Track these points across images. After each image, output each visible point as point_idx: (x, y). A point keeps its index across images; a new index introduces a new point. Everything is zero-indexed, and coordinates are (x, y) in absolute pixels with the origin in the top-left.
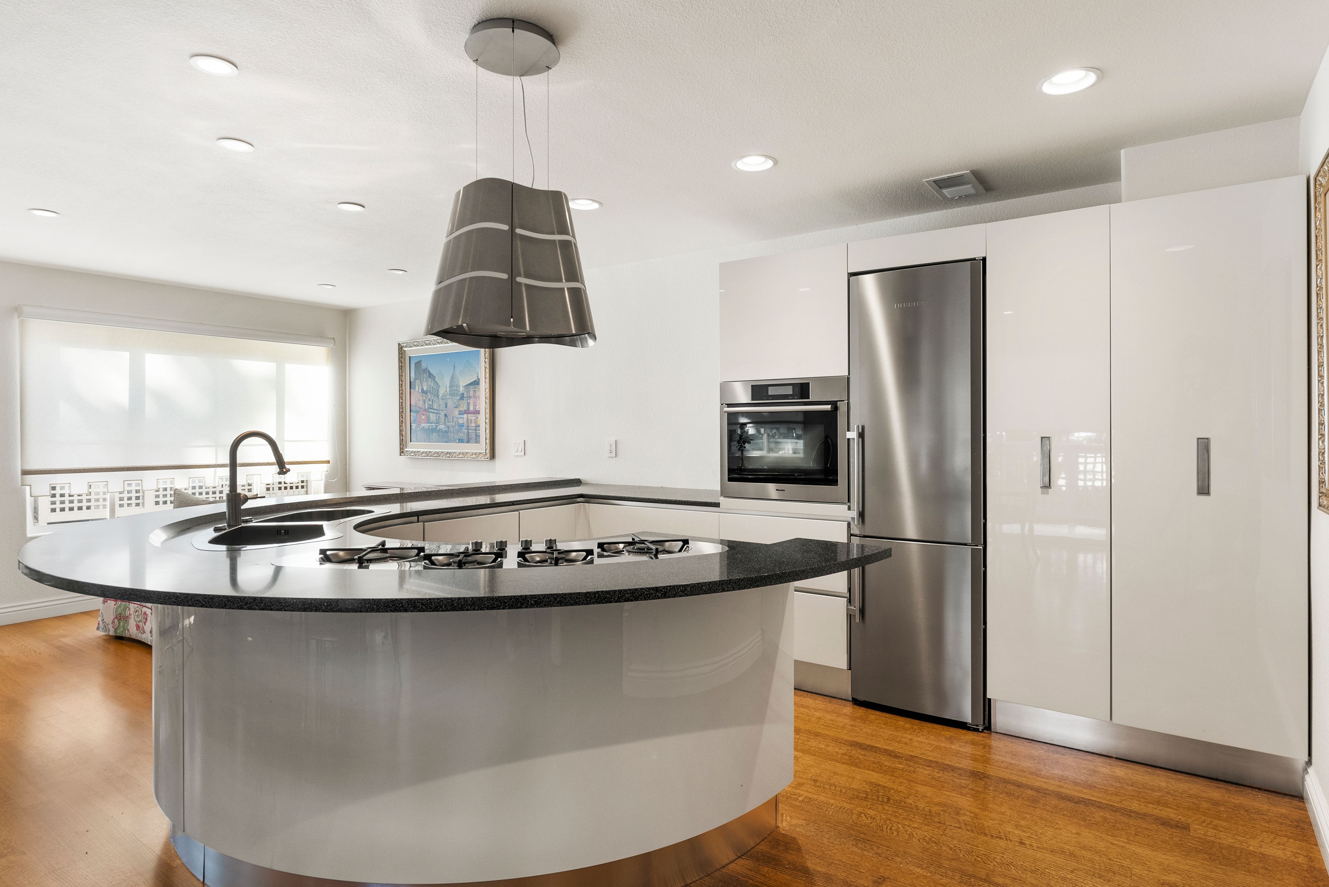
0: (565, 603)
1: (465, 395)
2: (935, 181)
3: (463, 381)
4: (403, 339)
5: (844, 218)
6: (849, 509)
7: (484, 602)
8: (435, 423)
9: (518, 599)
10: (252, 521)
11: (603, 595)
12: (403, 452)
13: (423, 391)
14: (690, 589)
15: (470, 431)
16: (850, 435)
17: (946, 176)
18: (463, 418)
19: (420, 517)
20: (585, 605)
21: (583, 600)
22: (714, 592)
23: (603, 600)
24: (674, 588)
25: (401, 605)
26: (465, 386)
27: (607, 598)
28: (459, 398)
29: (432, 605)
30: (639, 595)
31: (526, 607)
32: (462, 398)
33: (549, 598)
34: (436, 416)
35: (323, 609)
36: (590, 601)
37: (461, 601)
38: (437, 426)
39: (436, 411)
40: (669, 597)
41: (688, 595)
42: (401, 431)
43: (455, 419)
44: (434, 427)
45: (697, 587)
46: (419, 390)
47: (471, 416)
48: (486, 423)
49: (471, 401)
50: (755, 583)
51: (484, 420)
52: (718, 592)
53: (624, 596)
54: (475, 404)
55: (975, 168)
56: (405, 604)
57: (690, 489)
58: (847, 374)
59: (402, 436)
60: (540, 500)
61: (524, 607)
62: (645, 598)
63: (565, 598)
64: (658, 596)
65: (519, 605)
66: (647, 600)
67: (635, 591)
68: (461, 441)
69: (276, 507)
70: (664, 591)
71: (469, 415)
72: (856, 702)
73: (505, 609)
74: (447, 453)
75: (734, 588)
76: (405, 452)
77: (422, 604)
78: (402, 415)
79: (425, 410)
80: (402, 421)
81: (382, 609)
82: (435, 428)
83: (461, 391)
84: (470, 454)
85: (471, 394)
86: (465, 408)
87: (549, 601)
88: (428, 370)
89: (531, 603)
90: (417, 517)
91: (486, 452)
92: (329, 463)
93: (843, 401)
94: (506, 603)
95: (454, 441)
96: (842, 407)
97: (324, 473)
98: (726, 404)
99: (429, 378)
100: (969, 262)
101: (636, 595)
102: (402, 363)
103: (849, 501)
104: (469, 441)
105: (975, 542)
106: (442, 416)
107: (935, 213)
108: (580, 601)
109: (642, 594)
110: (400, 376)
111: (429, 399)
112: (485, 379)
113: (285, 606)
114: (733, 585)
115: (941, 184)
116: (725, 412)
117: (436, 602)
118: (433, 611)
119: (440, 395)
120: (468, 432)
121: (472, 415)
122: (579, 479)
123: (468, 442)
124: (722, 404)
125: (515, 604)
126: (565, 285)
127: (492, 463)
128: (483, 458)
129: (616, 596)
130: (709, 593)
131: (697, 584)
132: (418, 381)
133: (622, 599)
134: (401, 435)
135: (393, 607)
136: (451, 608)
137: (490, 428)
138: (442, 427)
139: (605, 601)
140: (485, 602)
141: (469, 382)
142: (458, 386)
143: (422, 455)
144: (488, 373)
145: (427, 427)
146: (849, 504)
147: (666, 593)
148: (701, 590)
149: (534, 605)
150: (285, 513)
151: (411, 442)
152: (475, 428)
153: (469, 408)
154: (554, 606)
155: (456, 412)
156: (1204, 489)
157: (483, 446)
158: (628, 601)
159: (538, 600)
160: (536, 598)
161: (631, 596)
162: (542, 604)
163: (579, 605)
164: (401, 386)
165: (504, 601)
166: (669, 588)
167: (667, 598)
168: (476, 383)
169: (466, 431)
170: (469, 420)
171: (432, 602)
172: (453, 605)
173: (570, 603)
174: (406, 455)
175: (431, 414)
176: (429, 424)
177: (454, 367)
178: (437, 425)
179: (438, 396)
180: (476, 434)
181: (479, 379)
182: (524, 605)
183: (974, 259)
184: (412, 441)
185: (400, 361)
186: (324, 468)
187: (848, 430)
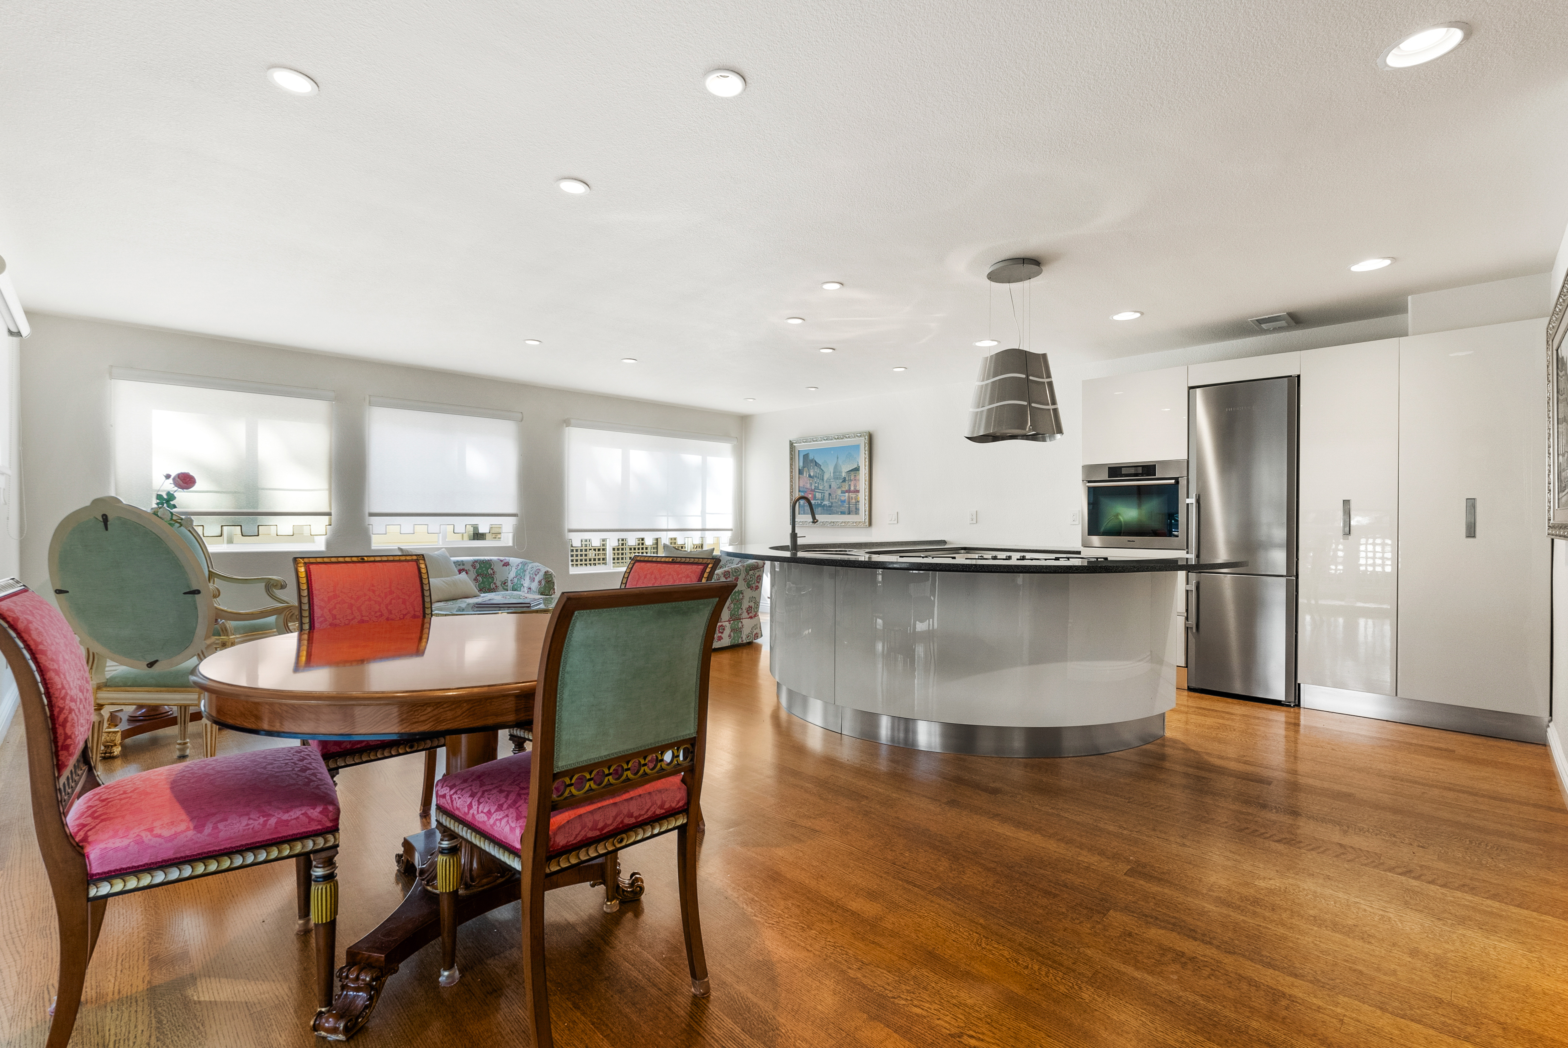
1: (847, 479)
2: (1257, 320)
3: (845, 469)
4: (793, 437)
6: (1188, 553)
8: (820, 500)
13: (810, 476)
15: (852, 506)
16: (1188, 501)
17: (1267, 317)
18: (845, 496)
26: (847, 472)
28: (841, 481)
32: (844, 480)
34: (822, 495)
38: (822, 503)
39: (821, 491)
43: (838, 497)
46: (807, 475)
47: (852, 495)
48: (865, 499)
49: (852, 483)
51: (864, 497)
54: (855, 485)
55: (1291, 310)
58: (1187, 459)
68: (843, 513)
71: (850, 493)
72: (1190, 689)
74: (831, 522)
78: (792, 494)
79: (812, 490)
82: (820, 504)
83: (843, 476)
84: (852, 522)
85: (852, 478)
86: (847, 489)
88: (815, 460)
91: (865, 521)
92: (731, 530)
93: (1184, 477)
95: (837, 513)
96: (1183, 482)
97: (730, 536)
98: (1088, 481)
99: (815, 467)
100: (1286, 379)
103: (1187, 548)
104: (851, 513)
105: (1289, 574)
106: (827, 495)
107: (1251, 338)
110: (791, 465)
111: (816, 481)
112: (865, 466)
115: (1260, 322)
116: (1088, 486)
119: (825, 479)
120: (849, 507)
123: (849, 514)
124: (1085, 481)
127: (870, 528)
128: (864, 526)
132: (806, 469)
137: (868, 502)
138: (826, 503)
141: (850, 469)
142: (841, 472)
143: (809, 524)
144: (867, 462)
146: (1187, 550)
152: (854, 503)
153: (851, 489)
155: (839, 492)
156: (1471, 532)
157: (863, 515)
164: (791, 472)
168: (857, 469)
169: (848, 505)
170: (851, 497)
175: (817, 494)
177: (838, 458)
178: (822, 501)
179: (823, 480)
180: (856, 508)
181: (859, 466)
183: (1291, 376)
185: (791, 454)
186: (729, 534)
187: (1188, 497)
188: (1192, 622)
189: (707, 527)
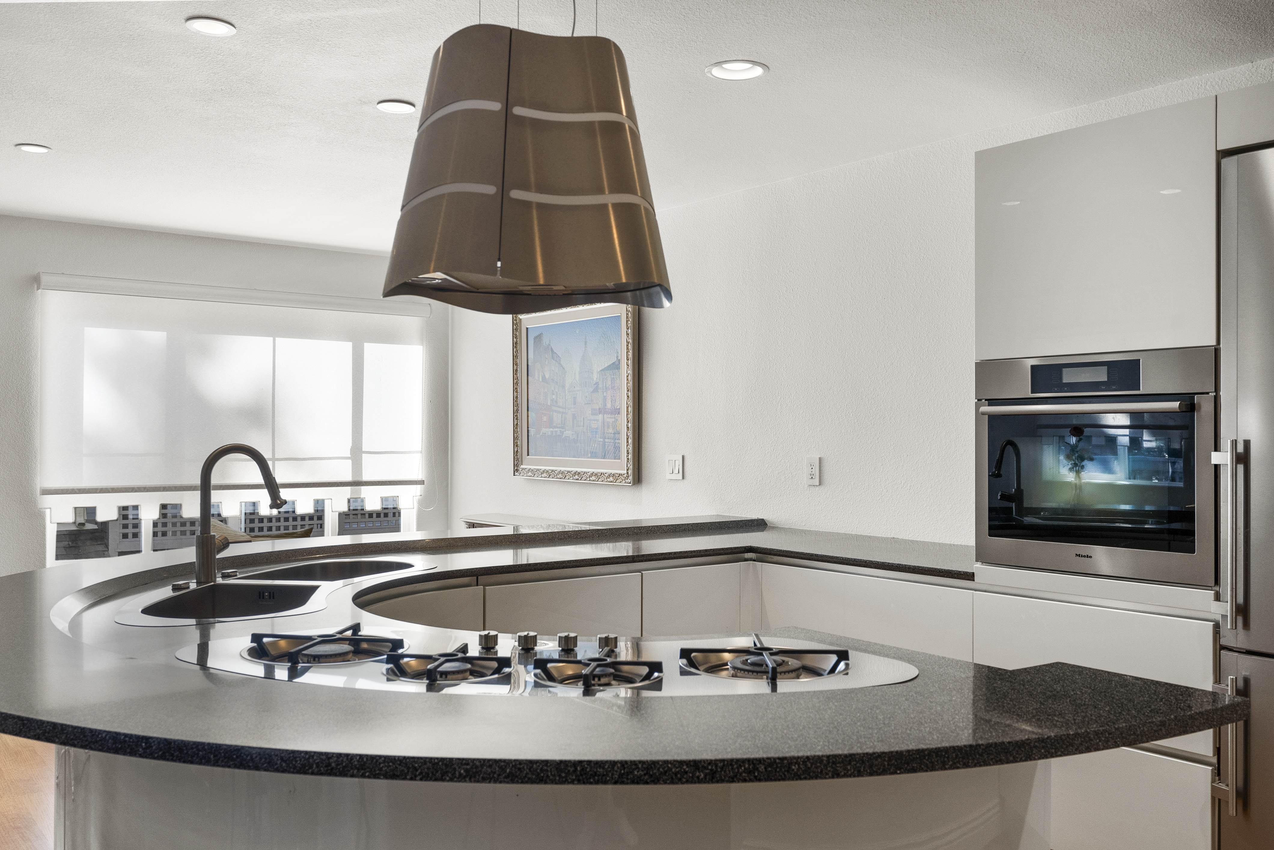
0: (521, 779)
1: (600, 386)
3: (598, 364)
5: (1223, 51)
6: (1218, 598)
7: (380, 763)
8: (559, 428)
9: (437, 764)
10: (236, 576)
11: (591, 767)
12: (517, 470)
13: (544, 379)
14: (765, 768)
15: (607, 440)
16: (1216, 458)
18: (597, 420)
19: (479, 577)
20: (556, 783)
21: (554, 776)
22: (816, 777)
23: (590, 778)
24: (731, 765)
25: (249, 758)
26: (601, 371)
27: (599, 775)
28: (591, 390)
29: (296, 761)
30: (661, 774)
31: (451, 780)
32: (596, 389)
33: (490, 766)
34: (562, 417)
35: (140, 753)
36: (566, 777)
37: (342, 760)
38: (562, 433)
39: (561, 410)
40: (721, 781)
41: (760, 780)
42: (515, 439)
43: (586, 422)
44: (559, 433)
45: (779, 765)
46: (539, 378)
47: (608, 418)
48: (628, 428)
49: (609, 394)
50: (908, 764)
51: (626, 423)
52: (825, 778)
53: (631, 772)
54: (613, 399)
56: (256, 757)
57: (939, 544)
58: (1214, 343)
59: (517, 446)
60: (678, 555)
61: (448, 778)
62: (672, 778)
63: (519, 769)
64: (698, 777)
65: (438, 775)
66: (677, 783)
67: (653, 766)
68: (594, 455)
69: (286, 554)
70: (711, 770)
71: (605, 415)
73: (415, 780)
74: (575, 473)
75: (859, 771)
76: (521, 470)
77: (282, 759)
78: (516, 415)
79: (547, 408)
80: (517, 424)
81: (222, 761)
82: (560, 435)
83: (595, 379)
84: (607, 475)
85: (609, 382)
86: (600, 406)
87: (492, 771)
88: (551, 348)
89: (460, 773)
90: (475, 577)
91: (627, 473)
92: (424, 484)
93: (1208, 393)
94: (417, 770)
95: (584, 455)
96: (1205, 406)
97: (417, 497)
98: (986, 400)
99: (552, 360)
101: (655, 774)
102: (516, 338)
103: (1217, 581)
104: (605, 455)
106: (570, 418)
108: (548, 776)
109: (666, 772)
111: (553, 391)
112: (628, 360)
113: (91, 742)
114: (858, 765)
116: (983, 414)
117: (303, 757)
118: (299, 772)
119: (567, 385)
120: (604, 442)
121: (609, 416)
122: (763, 520)
124: (979, 400)
125: (432, 773)
126: (610, 199)
127: (636, 489)
128: (624, 482)
129: (616, 771)
130: (805, 778)
131: (779, 758)
132: (537, 365)
133: (627, 779)
134: (515, 445)
135: (238, 760)
136: (327, 770)
137: (634, 436)
138: (569, 433)
139: (594, 780)
140: (382, 765)
141: (606, 365)
142: (591, 372)
143: (543, 475)
144: (631, 352)
145: (549, 433)
146: (1217, 588)
147: (715, 772)
148: (788, 771)
149: (465, 777)
150: (294, 563)
151: (528, 455)
152: (612, 435)
153: (606, 406)
154: (501, 782)
155: (588, 412)
157: (624, 464)
158: (638, 783)
159: (472, 768)
160: (468, 764)
161: (645, 775)
162: (479, 775)
163: (546, 783)
164: (515, 372)
165: (413, 766)
166: (720, 765)
167: (718, 782)
168: (615, 366)
169: (602, 440)
170: (606, 424)
171: (297, 757)
172: (329, 765)
173: (529, 779)
174: (522, 474)
175: (555, 414)
176: (552, 430)
177: (586, 343)
178: (562, 430)
179: (564, 387)
180: (615, 445)
181: (619, 360)
182: (448, 776)
184: (530, 454)
185: (515, 336)
186: (417, 490)
187: (1217, 448)
188: (1229, 788)
189: (365, 478)
